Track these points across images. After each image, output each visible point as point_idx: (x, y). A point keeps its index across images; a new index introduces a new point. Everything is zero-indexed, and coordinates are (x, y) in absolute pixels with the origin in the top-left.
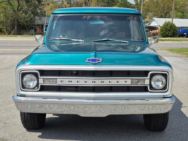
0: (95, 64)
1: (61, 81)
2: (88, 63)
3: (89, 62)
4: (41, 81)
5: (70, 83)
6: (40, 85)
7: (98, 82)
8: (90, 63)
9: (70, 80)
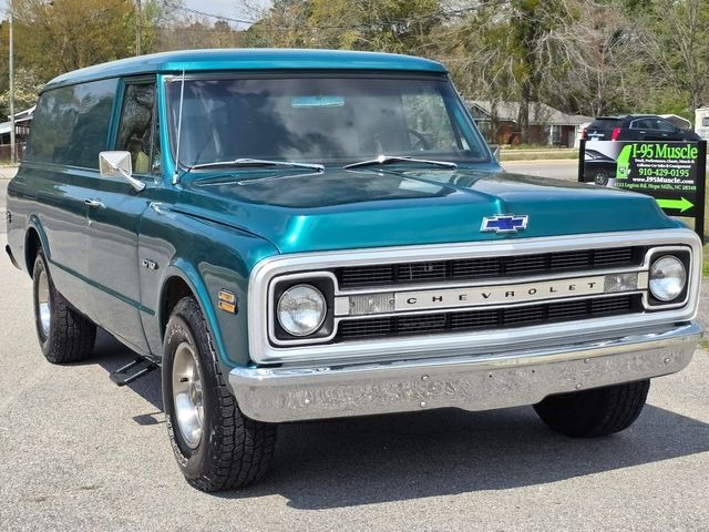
0: (510, 236)
1: (409, 301)
2: (489, 232)
3: (490, 228)
4: (342, 307)
5: (438, 304)
6: (337, 321)
7: (524, 292)
8: (494, 231)
9: (437, 294)
